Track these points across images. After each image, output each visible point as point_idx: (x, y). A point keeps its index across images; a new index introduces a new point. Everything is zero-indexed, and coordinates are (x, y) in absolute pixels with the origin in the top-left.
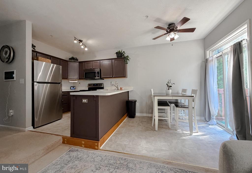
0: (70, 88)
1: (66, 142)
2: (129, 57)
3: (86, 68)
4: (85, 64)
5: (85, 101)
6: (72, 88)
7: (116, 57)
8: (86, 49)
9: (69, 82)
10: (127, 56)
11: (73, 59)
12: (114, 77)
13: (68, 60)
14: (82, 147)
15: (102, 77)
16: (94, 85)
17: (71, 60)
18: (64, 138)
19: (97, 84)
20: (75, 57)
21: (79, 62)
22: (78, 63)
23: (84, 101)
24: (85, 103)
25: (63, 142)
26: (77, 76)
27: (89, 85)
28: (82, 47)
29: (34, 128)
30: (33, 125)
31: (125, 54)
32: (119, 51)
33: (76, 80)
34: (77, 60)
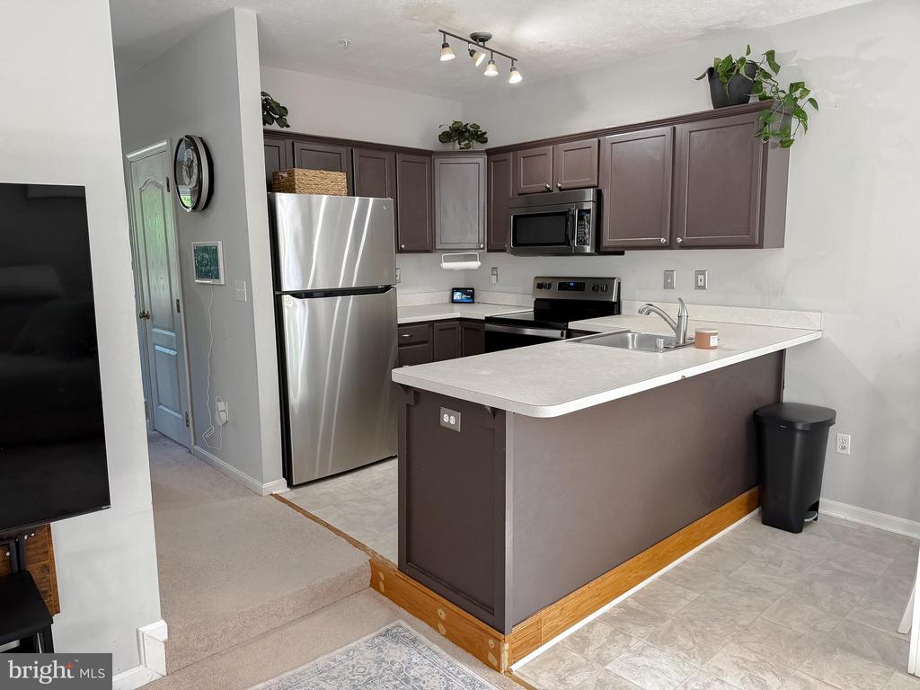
0: (449, 293)
1: (382, 586)
2: (806, 91)
3: (523, 187)
4: (516, 161)
5: (450, 419)
6: (457, 296)
7: (709, 107)
8: (516, 78)
9: (441, 268)
10: (794, 87)
11: (463, 135)
12: (684, 246)
13: (431, 144)
14: (437, 629)
15: (608, 240)
16: (565, 284)
17: (450, 147)
18: (376, 566)
19: (579, 284)
20: (467, 119)
21: (490, 152)
22: (482, 160)
23: (446, 418)
25: (374, 584)
26: (474, 232)
27: (541, 285)
28: (491, 71)
29: (290, 485)
30: (287, 473)
31: (776, 68)
32: (729, 58)
33: (473, 258)
34: (481, 138)
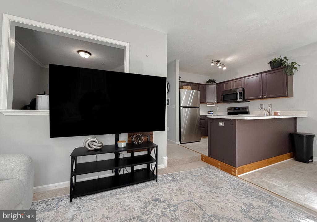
0: (207, 112)
1: (204, 160)
2: (296, 63)
3: (225, 90)
4: (223, 85)
5: (221, 124)
6: (209, 112)
7: (270, 69)
8: (225, 68)
9: (207, 106)
10: (293, 63)
11: (211, 82)
12: (266, 98)
13: (205, 83)
14: (218, 168)
15: (246, 98)
16: (235, 109)
17: (208, 83)
18: (202, 156)
19: (239, 108)
20: (212, 79)
21: (217, 84)
22: (215, 86)
23: (220, 124)
24: (221, 127)
25: (202, 160)
26: (214, 100)
27: (229, 109)
28: (220, 67)
29: (180, 143)
30: (180, 141)
31: (287, 60)
32: (275, 59)
33: (213, 104)
34: (214, 81)
